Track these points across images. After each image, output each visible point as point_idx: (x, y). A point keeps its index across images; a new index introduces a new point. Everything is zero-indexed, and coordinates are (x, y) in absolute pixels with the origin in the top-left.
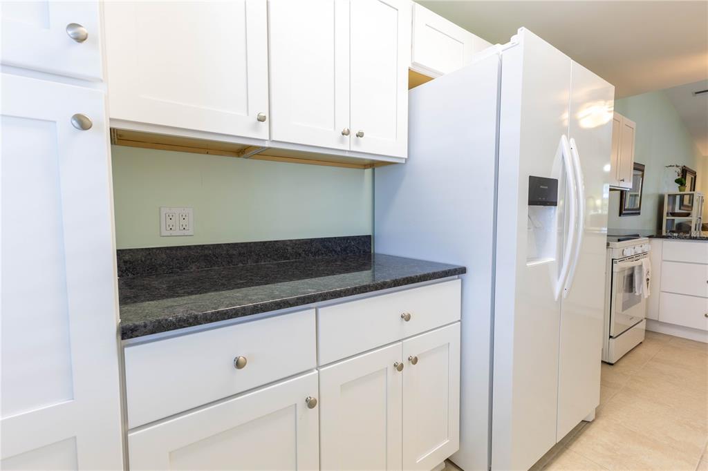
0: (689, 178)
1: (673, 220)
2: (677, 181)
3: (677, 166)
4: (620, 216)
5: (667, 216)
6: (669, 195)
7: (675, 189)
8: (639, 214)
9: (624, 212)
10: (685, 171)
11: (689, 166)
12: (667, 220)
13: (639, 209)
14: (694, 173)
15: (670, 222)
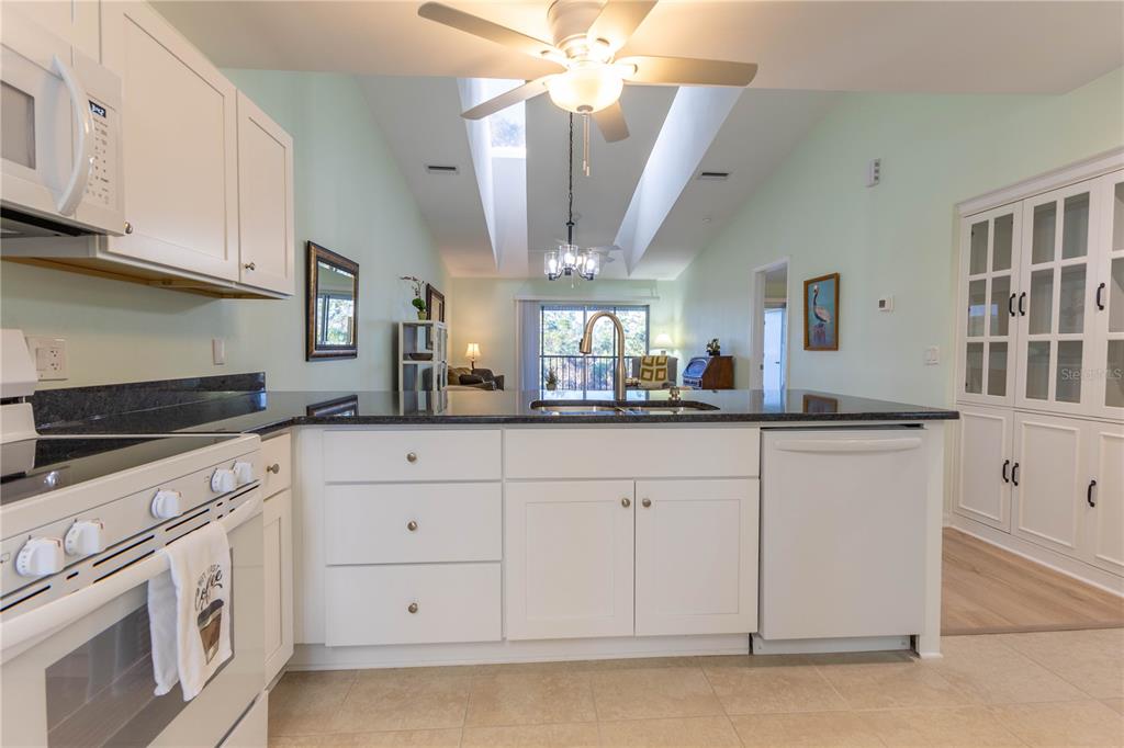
0: (435, 303)
1: (416, 366)
2: (417, 303)
3: (415, 280)
4: (307, 360)
5: (405, 358)
6: (405, 325)
7: (412, 316)
8: (355, 355)
9: (315, 352)
10: (430, 291)
11: (434, 285)
12: (405, 365)
13: (354, 347)
14: (442, 298)
15: (410, 370)
